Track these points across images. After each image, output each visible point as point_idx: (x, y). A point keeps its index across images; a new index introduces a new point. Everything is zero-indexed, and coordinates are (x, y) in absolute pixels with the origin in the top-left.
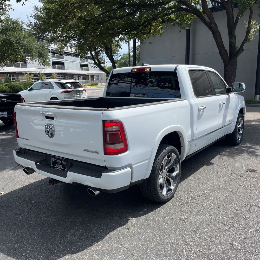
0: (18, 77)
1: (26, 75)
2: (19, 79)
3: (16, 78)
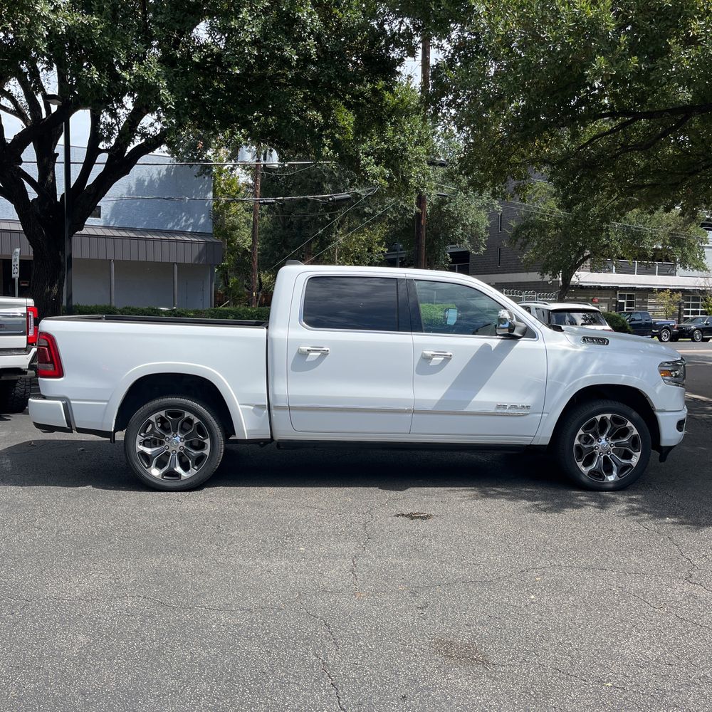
0: (645, 300)
1: (660, 295)
2: (646, 303)
3: (638, 302)
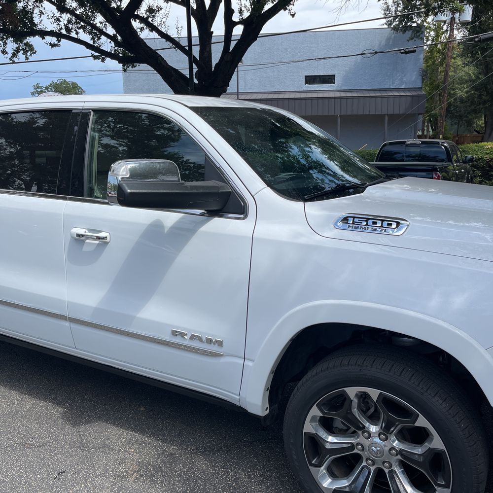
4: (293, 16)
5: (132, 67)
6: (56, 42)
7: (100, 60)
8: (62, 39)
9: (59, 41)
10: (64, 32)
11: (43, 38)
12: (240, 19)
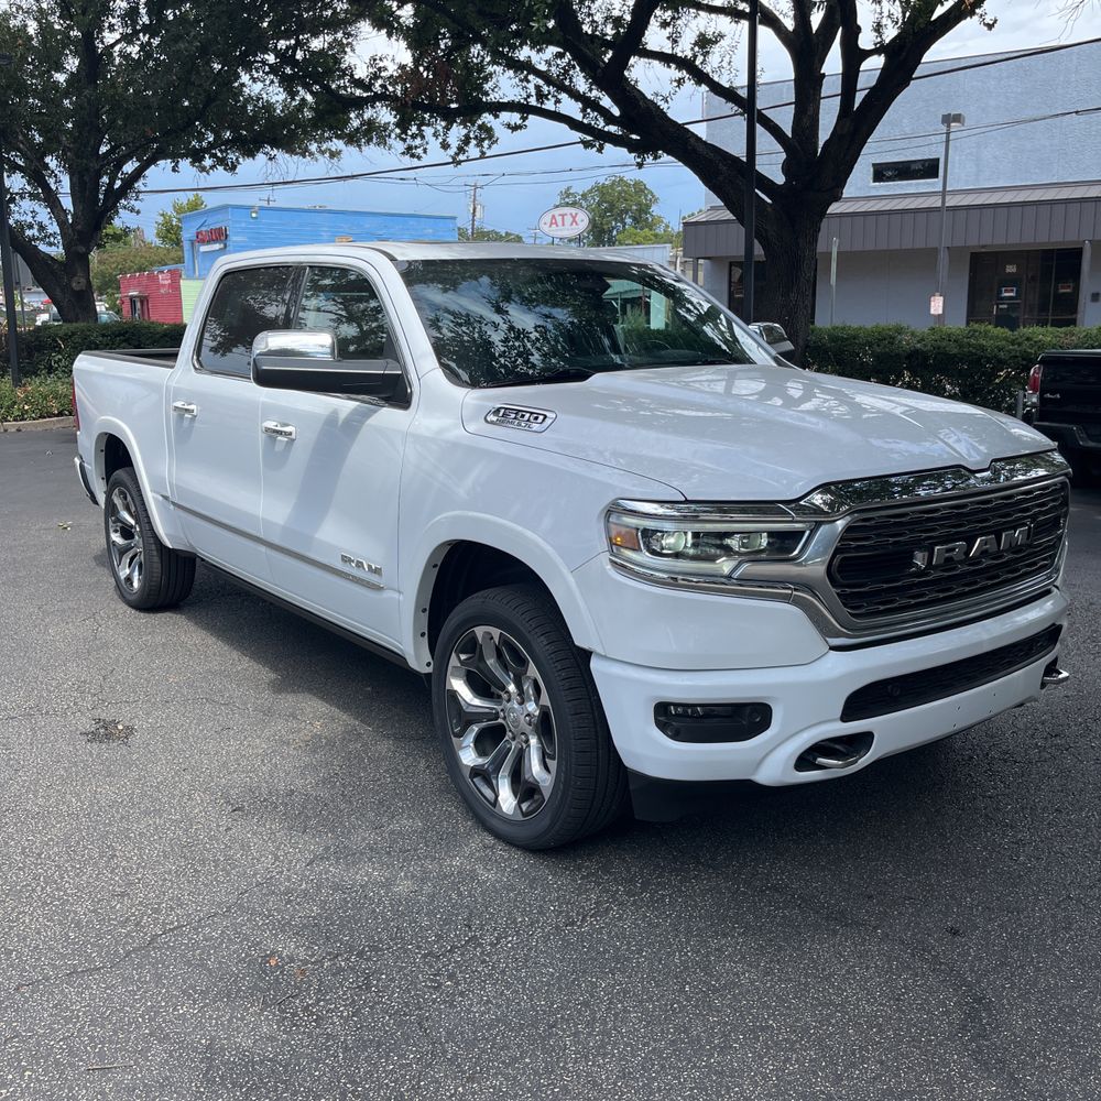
4: (990, 27)
5: (655, 158)
6: (519, 122)
7: (595, 149)
8: (530, 116)
9: (524, 119)
10: (533, 101)
11: (496, 117)
12: (875, 44)
